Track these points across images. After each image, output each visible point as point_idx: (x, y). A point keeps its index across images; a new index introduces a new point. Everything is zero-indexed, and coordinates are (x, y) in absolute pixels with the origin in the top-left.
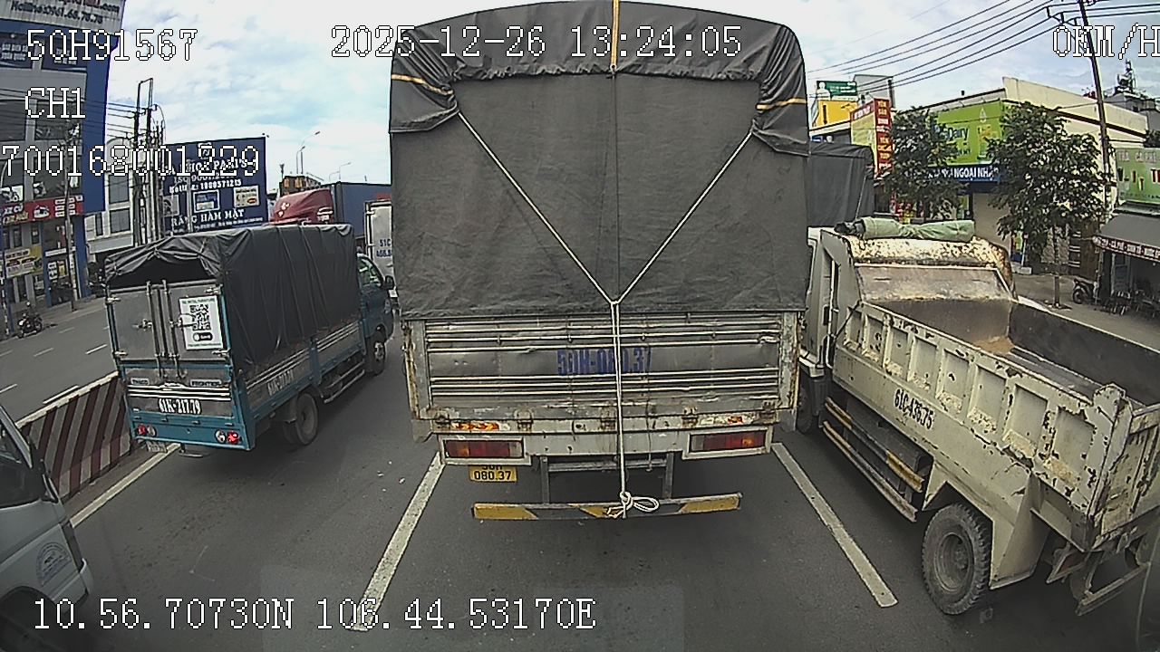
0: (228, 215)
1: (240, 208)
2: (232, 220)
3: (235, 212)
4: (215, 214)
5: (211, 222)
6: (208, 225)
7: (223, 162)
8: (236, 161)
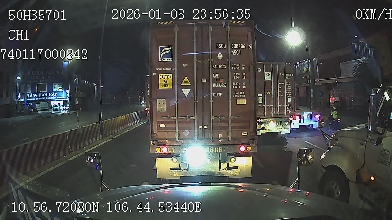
0: (50, 94)
2: (52, 97)
3: (53, 93)
4: (45, 94)
5: (43, 97)
6: (42, 98)
7: (49, 72)
8: (55, 71)
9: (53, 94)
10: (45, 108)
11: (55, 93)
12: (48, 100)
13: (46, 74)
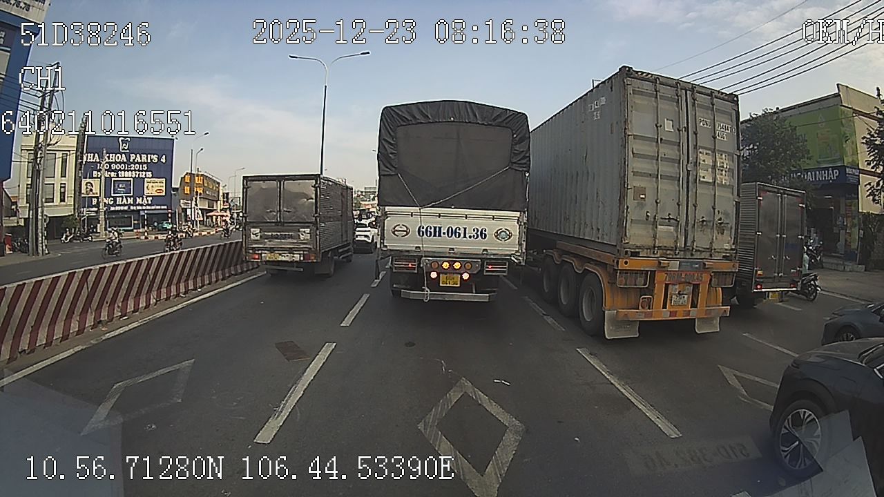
0: (139, 201)
1: (150, 196)
2: (142, 205)
4: (128, 198)
5: (124, 205)
6: (122, 208)
7: (138, 156)
8: (149, 156)
9: (145, 200)
12: (133, 210)
13: (131, 161)
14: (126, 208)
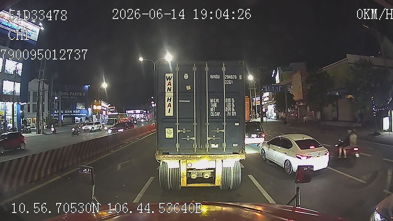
1: (79, 110)
2: (76, 113)
4: (70, 111)
5: (68, 113)
6: (67, 115)
7: (73, 93)
8: (78, 93)
9: (77, 111)
10: (69, 122)
11: (79, 111)
12: (72, 116)
13: (71, 95)
14: (69, 115)
